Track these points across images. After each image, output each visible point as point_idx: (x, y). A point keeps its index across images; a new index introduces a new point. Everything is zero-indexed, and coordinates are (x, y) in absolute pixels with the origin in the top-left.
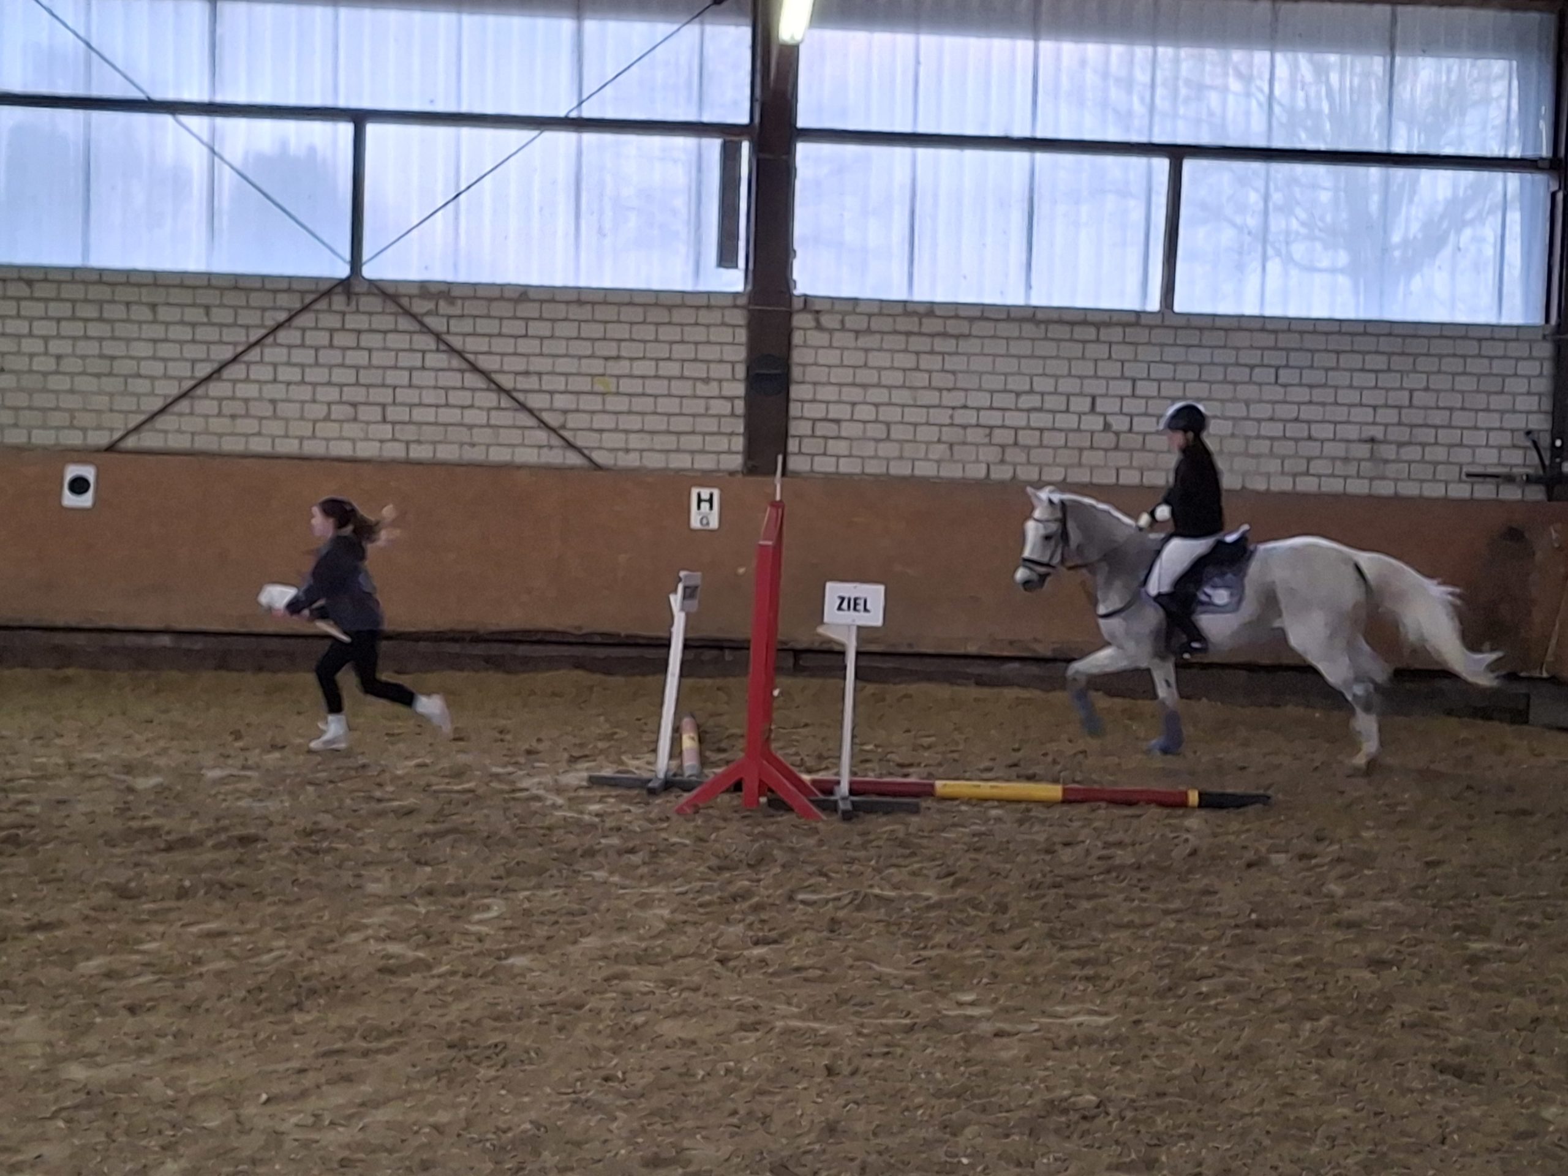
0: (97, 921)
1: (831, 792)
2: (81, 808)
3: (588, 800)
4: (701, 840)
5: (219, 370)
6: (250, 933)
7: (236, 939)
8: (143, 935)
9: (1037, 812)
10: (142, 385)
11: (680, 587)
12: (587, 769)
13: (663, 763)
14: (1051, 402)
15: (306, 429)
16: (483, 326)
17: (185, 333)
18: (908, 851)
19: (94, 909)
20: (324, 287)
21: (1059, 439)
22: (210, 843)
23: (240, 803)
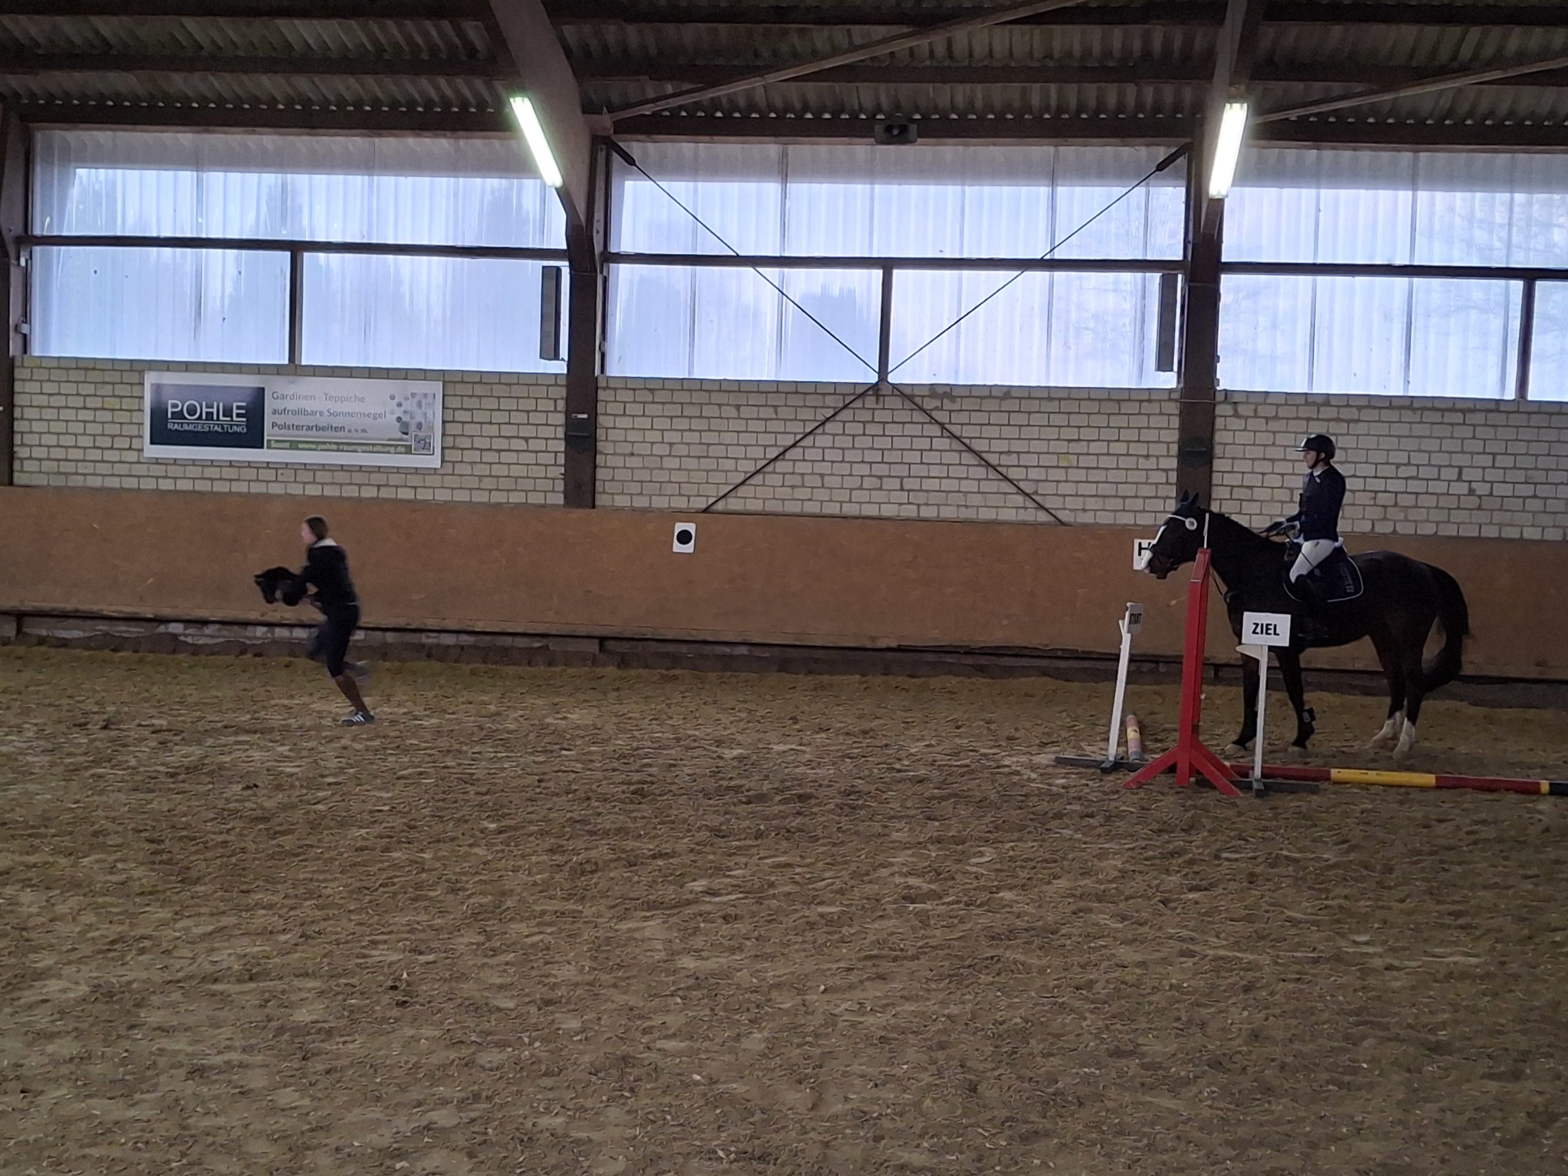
0: (699, 853)
1: (1247, 776)
2: (686, 770)
3: (1057, 776)
4: (1143, 809)
5: (784, 453)
6: (807, 866)
7: (798, 870)
8: (731, 864)
9: (1416, 795)
10: (729, 464)
11: (1127, 614)
12: (1054, 752)
13: (1113, 750)
14: (1424, 473)
15: (844, 495)
16: (977, 418)
17: (759, 426)
18: (1309, 823)
19: (698, 844)
20: (859, 391)
21: (1432, 501)
22: (778, 798)
23: (797, 770)
